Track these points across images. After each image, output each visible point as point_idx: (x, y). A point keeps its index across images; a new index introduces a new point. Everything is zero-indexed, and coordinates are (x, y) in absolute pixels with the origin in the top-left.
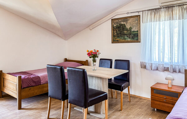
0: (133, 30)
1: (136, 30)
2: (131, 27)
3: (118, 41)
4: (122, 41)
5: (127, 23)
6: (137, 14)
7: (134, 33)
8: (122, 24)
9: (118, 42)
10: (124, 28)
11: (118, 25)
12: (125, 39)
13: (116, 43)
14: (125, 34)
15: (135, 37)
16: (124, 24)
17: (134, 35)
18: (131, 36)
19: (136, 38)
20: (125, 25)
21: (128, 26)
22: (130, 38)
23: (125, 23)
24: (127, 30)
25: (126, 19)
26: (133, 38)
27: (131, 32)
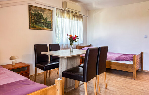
0: (48, 20)
1: (50, 21)
2: (46, 18)
3: (36, 27)
4: (39, 28)
5: (44, 13)
6: (50, 8)
7: (49, 23)
8: (40, 13)
9: (35, 28)
10: (41, 17)
11: (36, 13)
12: (42, 26)
14: (42, 23)
15: (49, 26)
16: (42, 14)
17: (49, 24)
18: (47, 25)
19: (50, 27)
20: (42, 15)
21: (45, 16)
22: (45, 26)
23: (42, 13)
24: (44, 19)
25: (43, 10)
26: (48, 27)
27: (46, 21)
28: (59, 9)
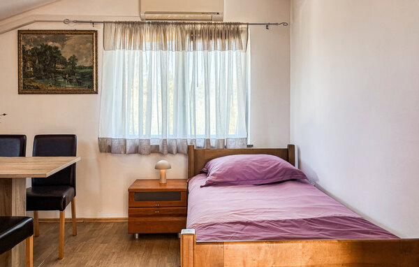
0: (78, 64)
1: (87, 65)
2: (74, 56)
3: (37, 88)
4: (49, 88)
5: (63, 46)
6: (89, 27)
7: (83, 71)
8: (50, 48)
9: (37, 91)
10: (55, 57)
11: (39, 47)
12: (57, 84)
13: (33, 93)
14: (60, 73)
15: (84, 81)
16: (56, 48)
17: (83, 75)
18: (74, 78)
19: (87, 84)
20: (60, 49)
21: (67, 54)
22: (71, 81)
23: (57, 45)
24: (63, 62)
25: (60, 35)
26: (79, 83)
27: (74, 67)
28: (116, 23)
